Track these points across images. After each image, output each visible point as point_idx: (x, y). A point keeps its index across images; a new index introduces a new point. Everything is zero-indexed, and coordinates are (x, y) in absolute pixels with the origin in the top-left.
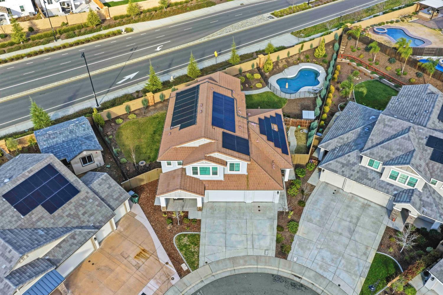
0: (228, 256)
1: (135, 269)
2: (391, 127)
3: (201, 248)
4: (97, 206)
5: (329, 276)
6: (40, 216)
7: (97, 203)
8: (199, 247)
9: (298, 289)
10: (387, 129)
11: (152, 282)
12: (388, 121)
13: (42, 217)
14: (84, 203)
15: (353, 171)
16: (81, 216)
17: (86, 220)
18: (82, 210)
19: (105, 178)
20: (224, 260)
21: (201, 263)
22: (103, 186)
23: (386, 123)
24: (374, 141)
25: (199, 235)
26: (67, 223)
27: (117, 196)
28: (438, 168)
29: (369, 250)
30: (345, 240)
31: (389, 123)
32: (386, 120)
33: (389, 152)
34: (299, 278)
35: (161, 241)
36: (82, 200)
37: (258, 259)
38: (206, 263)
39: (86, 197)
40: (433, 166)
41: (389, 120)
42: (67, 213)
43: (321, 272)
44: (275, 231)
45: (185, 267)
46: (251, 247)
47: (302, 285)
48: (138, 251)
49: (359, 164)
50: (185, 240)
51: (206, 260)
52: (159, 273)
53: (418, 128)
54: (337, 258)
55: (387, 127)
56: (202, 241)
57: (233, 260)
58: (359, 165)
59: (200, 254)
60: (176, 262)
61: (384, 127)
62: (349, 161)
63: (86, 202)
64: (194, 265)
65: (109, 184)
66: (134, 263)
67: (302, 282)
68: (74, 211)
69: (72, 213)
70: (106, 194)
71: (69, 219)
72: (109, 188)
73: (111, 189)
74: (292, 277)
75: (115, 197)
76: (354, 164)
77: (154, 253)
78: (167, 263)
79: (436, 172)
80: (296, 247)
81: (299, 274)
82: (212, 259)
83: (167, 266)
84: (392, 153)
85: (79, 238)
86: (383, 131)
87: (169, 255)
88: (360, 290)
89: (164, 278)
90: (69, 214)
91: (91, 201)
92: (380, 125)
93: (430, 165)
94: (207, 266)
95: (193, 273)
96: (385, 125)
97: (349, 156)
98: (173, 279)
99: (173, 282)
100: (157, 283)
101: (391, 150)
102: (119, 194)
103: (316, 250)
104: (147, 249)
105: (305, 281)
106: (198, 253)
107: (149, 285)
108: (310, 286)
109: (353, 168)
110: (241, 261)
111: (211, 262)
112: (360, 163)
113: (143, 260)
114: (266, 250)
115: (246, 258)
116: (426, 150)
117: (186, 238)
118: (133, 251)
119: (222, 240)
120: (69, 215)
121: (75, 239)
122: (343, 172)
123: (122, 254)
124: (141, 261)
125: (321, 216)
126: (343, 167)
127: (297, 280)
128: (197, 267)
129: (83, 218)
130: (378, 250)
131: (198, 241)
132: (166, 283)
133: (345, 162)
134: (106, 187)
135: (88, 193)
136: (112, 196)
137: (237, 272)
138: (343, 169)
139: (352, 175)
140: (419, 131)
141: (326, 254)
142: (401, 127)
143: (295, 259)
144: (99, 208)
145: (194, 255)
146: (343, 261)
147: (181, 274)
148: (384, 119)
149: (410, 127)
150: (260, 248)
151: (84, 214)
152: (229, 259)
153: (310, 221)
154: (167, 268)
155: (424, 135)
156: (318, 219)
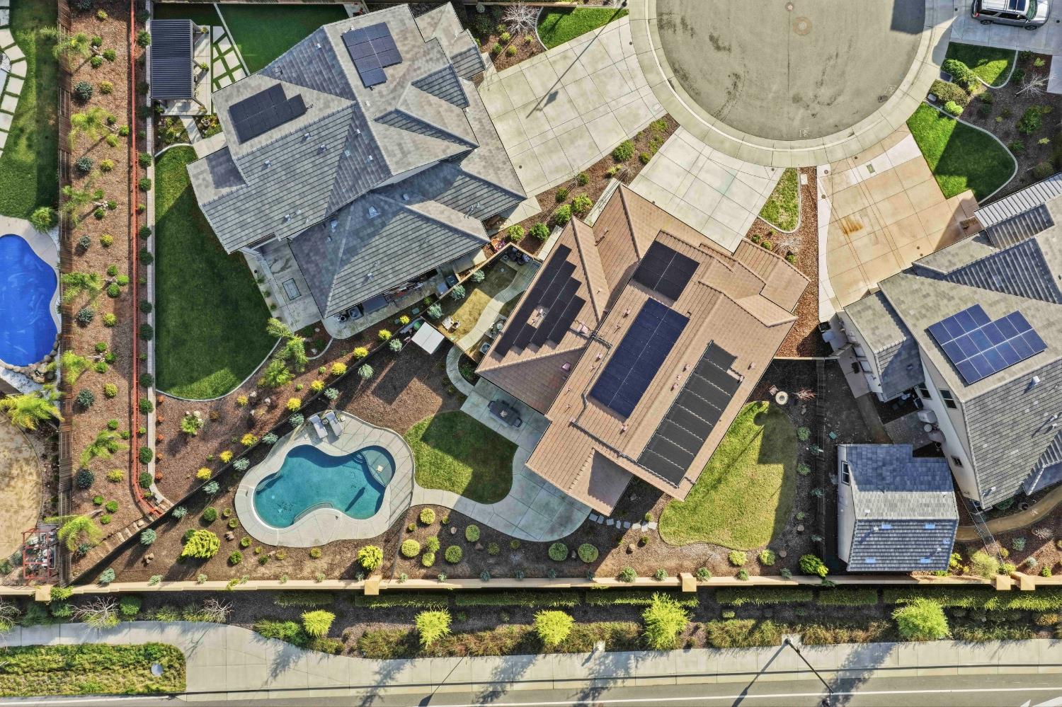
0: (741, 162)
1: (869, 210)
2: (400, 145)
3: (767, 194)
4: (903, 302)
5: (633, 62)
6: (995, 309)
7: (903, 307)
8: (771, 197)
9: (683, 70)
10: (409, 146)
11: (854, 182)
12: (395, 155)
13: (991, 305)
14: (924, 311)
15: (490, 151)
16: (932, 294)
17: (927, 286)
18: (930, 301)
19: (879, 345)
20: (748, 161)
21: (780, 172)
22: (886, 334)
23: (399, 155)
24: (443, 147)
25: (761, 213)
26: (954, 288)
27: (867, 312)
28: (404, 45)
29: (554, 58)
30: (572, 90)
31: (398, 152)
32: (394, 159)
33: (443, 114)
34: (670, 82)
35: (817, 235)
36: (925, 316)
37: (704, 137)
38: (773, 169)
39: (918, 319)
40: (407, 52)
41: (392, 155)
42: (952, 303)
43: (639, 73)
45: (804, 179)
46: (701, 157)
47: (675, 71)
48: (854, 235)
50: (784, 217)
51: (771, 173)
52: (841, 189)
53: (367, 110)
54: (604, 74)
55: (405, 149)
56: (761, 203)
57: (736, 154)
59: (774, 185)
60: (810, 193)
61: (409, 153)
62: (484, 167)
63: (920, 313)
64: (791, 175)
65: (874, 334)
66: (866, 220)
67: (671, 74)
68: (941, 304)
69: (945, 301)
70: (883, 320)
71: (951, 294)
72: (877, 328)
73: (873, 326)
74: (679, 88)
75: (870, 312)
77: (834, 221)
78: (824, 197)
79: (413, 43)
80: (643, 121)
81: (666, 86)
82: (762, 171)
83: (825, 193)
84: (441, 109)
85: (943, 261)
86: (417, 149)
87: (815, 207)
88: (612, 23)
89: (837, 179)
90: (949, 300)
91: (912, 312)
92: (410, 160)
93: (409, 56)
94: (774, 164)
95: (798, 164)
96: (405, 154)
97: (479, 173)
98: (826, 172)
99: (828, 167)
100: (847, 177)
101: (439, 113)
102: (863, 314)
103: (620, 102)
104: (841, 233)
105: (665, 73)
106: (776, 190)
107: (860, 180)
108: (666, 64)
109: (487, 154)
110: (727, 145)
111: (766, 168)
113: (852, 217)
115: (718, 146)
116: (393, 76)
117: (780, 220)
118: (859, 239)
119: (734, 189)
120: (951, 299)
121: (950, 261)
122: (504, 163)
123: (877, 242)
124: (856, 218)
125: (572, 142)
126: (499, 169)
127: (675, 81)
128: (788, 170)
129: (931, 290)
130: (543, 50)
131: (766, 206)
132: (837, 171)
133: (491, 171)
134: (880, 331)
135: (915, 325)
136: (874, 314)
137: (742, 134)
138: (500, 166)
139: (498, 149)
140: (372, 106)
141: (613, 87)
142: (388, 133)
143: (657, 107)
144: (902, 298)
145: (784, 190)
146: (600, 66)
147: (812, 172)
148: (397, 163)
149: (376, 120)
151: (928, 295)
152: (740, 158)
153: (594, 145)
154: (826, 191)
155: (371, 96)
156: (580, 142)
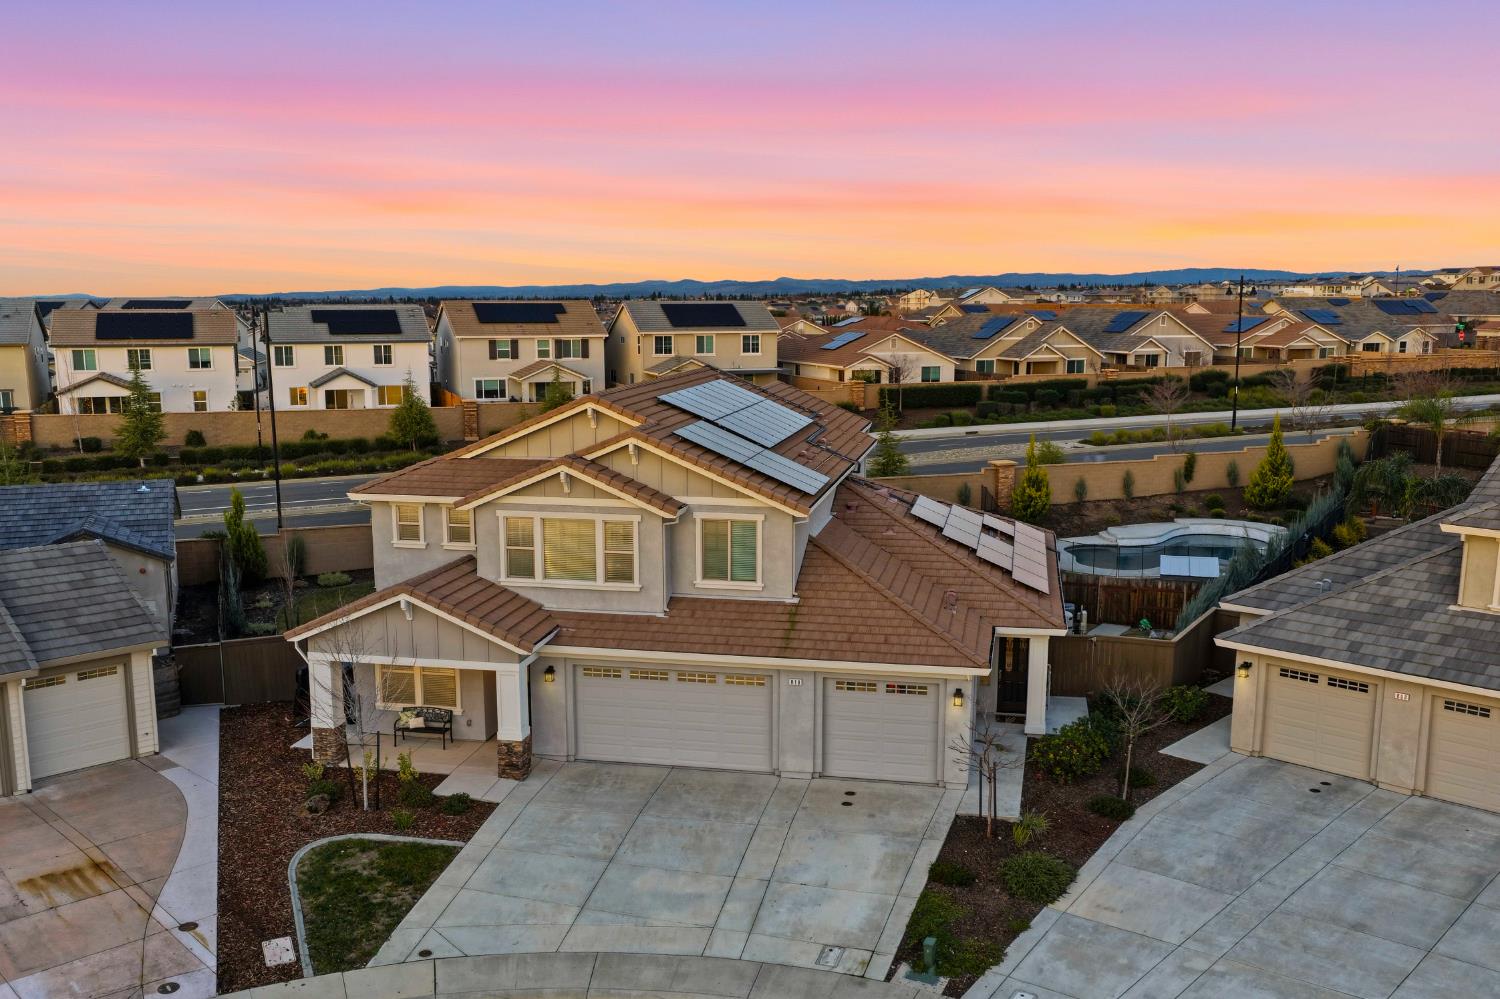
0: (573, 947)
15: (1419, 637)
20: (544, 956)
21: (392, 951)
37: (762, 975)
38: (426, 953)
44: (918, 881)
45: (280, 951)
46: (743, 925)
49: (1452, 608)
50: (360, 862)
51: (431, 944)
57: (602, 963)
58: (1446, 612)
59: (412, 917)
60: (248, 926)
62: (1388, 601)
64: (342, 955)
76: (1418, 610)
78: (188, 926)
80: (1042, 954)
82: (471, 944)
83: (186, 938)
94: (425, 968)
95: (311, 983)
97: (1384, 581)
98: (169, 988)
103: (1173, 974)
106: (400, 910)
109: (1416, 626)
110: (651, 975)
111: (457, 953)
112: (1454, 600)
114: (828, 948)
115: (687, 966)
119: (576, 881)
126: (1353, 627)
128: (356, 964)
133: (1364, 608)
138: (1356, 636)
139: (1409, 656)
145: (369, 917)
147: (240, 976)
150: (798, 933)
152: (578, 956)
154: (171, 943)
